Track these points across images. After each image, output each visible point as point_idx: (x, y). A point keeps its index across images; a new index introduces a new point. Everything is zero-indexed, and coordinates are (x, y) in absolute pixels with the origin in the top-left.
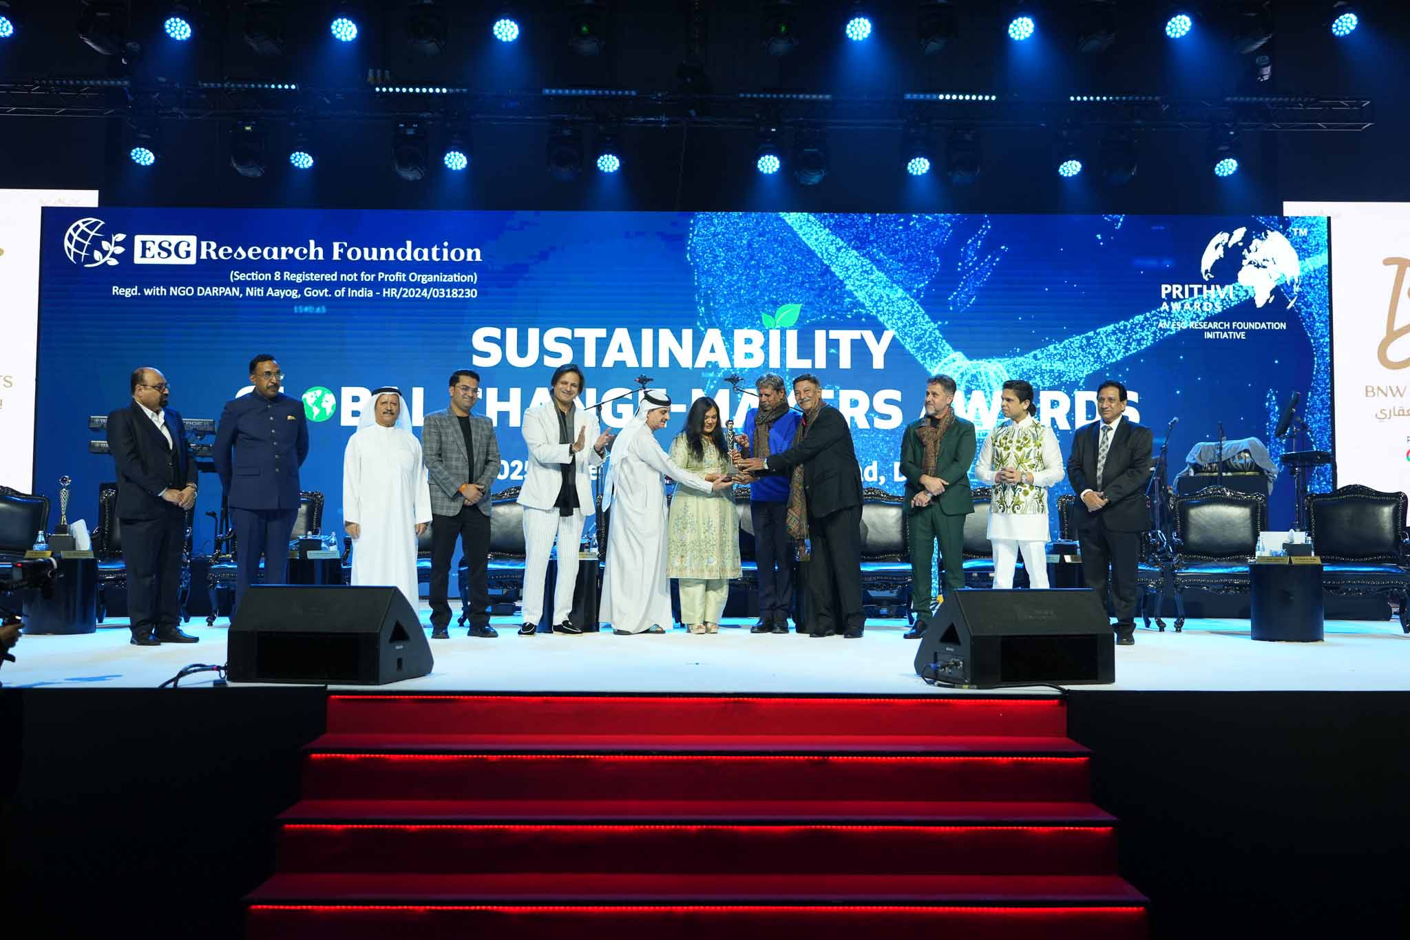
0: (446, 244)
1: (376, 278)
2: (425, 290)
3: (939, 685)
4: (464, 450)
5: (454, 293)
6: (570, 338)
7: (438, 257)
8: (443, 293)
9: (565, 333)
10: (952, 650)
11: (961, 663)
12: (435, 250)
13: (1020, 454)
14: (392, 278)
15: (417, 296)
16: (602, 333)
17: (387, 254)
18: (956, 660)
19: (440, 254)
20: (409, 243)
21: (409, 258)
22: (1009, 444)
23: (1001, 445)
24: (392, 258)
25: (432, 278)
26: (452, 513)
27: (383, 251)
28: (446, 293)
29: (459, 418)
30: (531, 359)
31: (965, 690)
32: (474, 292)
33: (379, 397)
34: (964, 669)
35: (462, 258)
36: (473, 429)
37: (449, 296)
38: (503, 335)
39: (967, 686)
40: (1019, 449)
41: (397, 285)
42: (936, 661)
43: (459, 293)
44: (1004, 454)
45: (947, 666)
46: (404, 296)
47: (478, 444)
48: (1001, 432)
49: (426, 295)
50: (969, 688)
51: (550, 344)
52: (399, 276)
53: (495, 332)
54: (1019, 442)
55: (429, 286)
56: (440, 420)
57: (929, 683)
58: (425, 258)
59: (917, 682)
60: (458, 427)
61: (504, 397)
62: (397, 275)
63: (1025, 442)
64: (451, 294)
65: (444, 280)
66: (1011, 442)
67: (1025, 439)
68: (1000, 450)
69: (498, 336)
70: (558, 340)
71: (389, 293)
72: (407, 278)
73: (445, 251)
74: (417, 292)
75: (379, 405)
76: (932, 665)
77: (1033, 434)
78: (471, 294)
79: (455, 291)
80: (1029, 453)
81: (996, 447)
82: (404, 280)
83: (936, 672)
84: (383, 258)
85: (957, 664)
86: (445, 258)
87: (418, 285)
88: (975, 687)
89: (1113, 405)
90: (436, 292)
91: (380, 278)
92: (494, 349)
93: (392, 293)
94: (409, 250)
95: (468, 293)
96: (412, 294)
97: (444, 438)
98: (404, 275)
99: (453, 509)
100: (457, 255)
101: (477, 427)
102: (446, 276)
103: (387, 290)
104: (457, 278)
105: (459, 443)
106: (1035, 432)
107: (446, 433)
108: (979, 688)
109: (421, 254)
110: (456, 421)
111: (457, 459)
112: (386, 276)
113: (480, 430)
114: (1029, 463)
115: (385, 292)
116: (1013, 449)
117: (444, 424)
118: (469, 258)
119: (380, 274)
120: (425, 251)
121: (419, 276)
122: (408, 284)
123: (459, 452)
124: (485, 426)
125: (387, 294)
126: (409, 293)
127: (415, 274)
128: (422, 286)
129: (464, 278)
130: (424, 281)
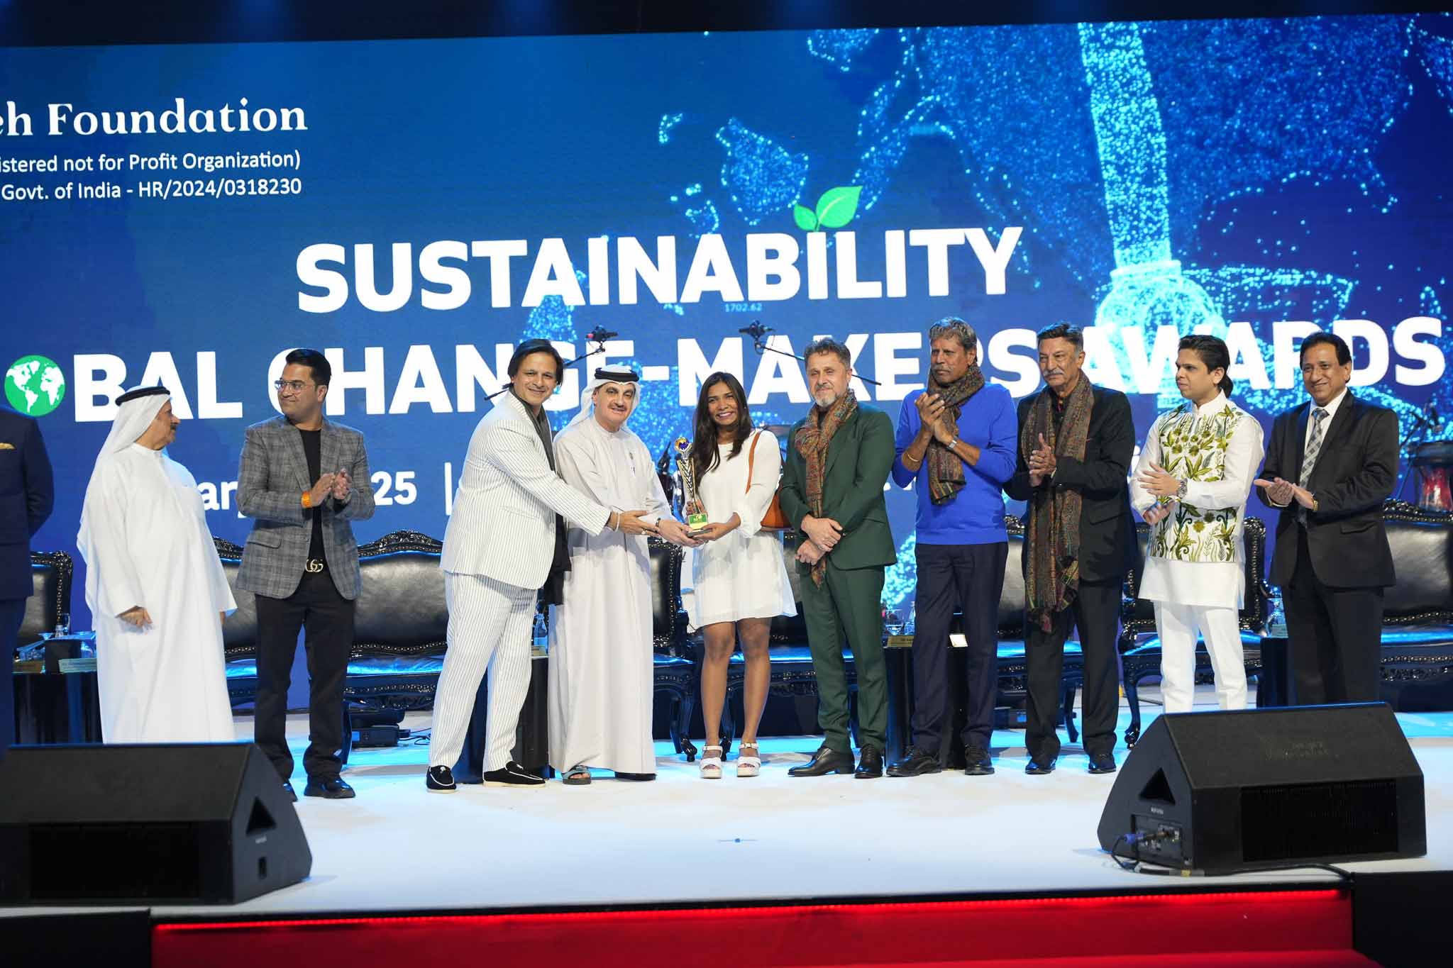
0: (244, 102)
1: (125, 164)
2: (212, 183)
5: (262, 186)
6: (465, 258)
7: (231, 126)
8: (242, 187)
9: (457, 249)
12: (225, 112)
13: (1194, 460)
14: (153, 164)
15: (198, 193)
16: (519, 247)
17: (143, 122)
19: (234, 120)
20: (180, 102)
21: (180, 128)
22: (1181, 443)
23: (1169, 443)
25: (221, 162)
26: (282, 593)
28: (248, 187)
29: (302, 432)
30: (398, 298)
32: (296, 184)
35: (273, 125)
36: (324, 453)
37: (253, 192)
38: (350, 255)
40: (1194, 451)
41: (163, 175)
43: (270, 186)
44: (1172, 458)
46: (176, 194)
49: (213, 191)
51: (431, 270)
52: (166, 160)
53: (335, 252)
54: (1195, 439)
55: (218, 175)
58: (210, 127)
60: (300, 449)
61: (356, 363)
62: (162, 159)
63: (1205, 440)
64: (256, 190)
65: (244, 165)
67: (1207, 434)
68: (1166, 450)
69: (342, 260)
70: (446, 262)
71: (148, 189)
72: (179, 163)
73: (244, 114)
74: (196, 187)
77: (1220, 427)
78: (292, 186)
79: (263, 183)
80: (1208, 459)
81: (1162, 446)
82: (175, 167)
86: (244, 127)
87: (199, 174)
89: (1329, 373)
90: (230, 185)
91: (132, 163)
92: (335, 282)
93: (155, 189)
94: (180, 115)
95: (285, 186)
96: (188, 191)
98: (174, 158)
99: (285, 585)
100: (265, 120)
101: (332, 448)
102: (246, 158)
103: (145, 186)
104: (266, 161)
106: (1222, 423)
107: (278, 459)
109: (201, 121)
112: (143, 160)
113: (335, 456)
115: (141, 189)
116: (1186, 452)
117: (276, 442)
118: (286, 126)
119: (132, 156)
120: (209, 115)
121: (200, 159)
122: (182, 174)
124: (346, 446)
125: (144, 193)
126: (183, 189)
127: (193, 156)
128: (206, 177)
129: (277, 161)
130: (209, 167)
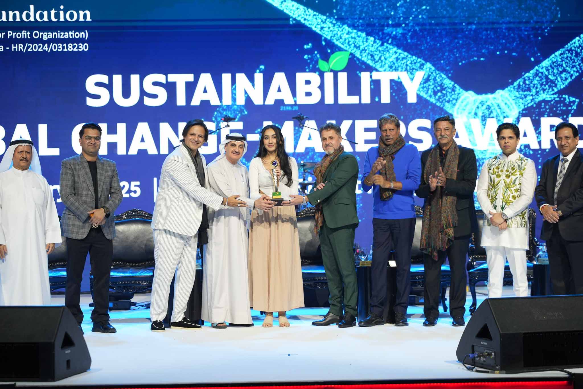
1: (6, 35)
2: (46, 45)
3: (477, 371)
4: (92, 188)
5: (69, 47)
6: (164, 82)
7: (55, 18)
8: (61, 47)
9: (161, 78)
10: (486, 344)
11: (493, 354)
12: (53, 12)
13: (508, 180)
14: (19, 35)
15: (40, 50)
16: (190, 77)
17: (14, 16)
18: (488, 351)
19: (57, 16)
22: (500, 173)
23: (494, 173)
24: (18, 19)
25: (51, 35)
26: (80, 237)
27: (11, 13)
28: (63, 47)
29: (89, 162)
30: (133, 100)
31: (497, 375)
32: (86, 46)
33: (17, 147)
34: (495, 358)
35: (75, 18)
36: (99, 171)
37: (65, 50)
38: (111, 80)
39: (498, 372)
40: (508, 176)
41: (23, 41)
42: (473, 352)
43: (74, 47)
44: (497, 180)
45: (483, 356)
46: (29, 50)
47: (102, 183)
48: (494, 163)
49: (47, 49)
50: (499, 373)
51: (149, 88)
52: (25, 34)
53: (104, 79)
54: (507, 171)
55: (49, 41)
56: (74, 165)
57: (469, 369)
59: (459, 368)
60: (88, 170)
61: (112, 130)
62: (23, 33)
63: (513, 171)
64: (67, 48)
65: (62, 37)
66: (502, 171)
67: (513, 169)
68: (493, 176)
69: (107, 82)
70: (155, 84)
71: (16, 47)
72: (31, 35)
73: (62, 13)
74: (39, 47)
75: (16, 153)
76: (471, 355)
77: (519, 166)
78: (84, 47)
79: (70, 46)
80: (515, 180)
81: (490, 174)
82: (29, 37)
83: (473, 359)
84: (11, 19)
85: (489, 354)
86: (62, 19)
87: (40, 41)
88: (505, 372)
89: (570, 141)
90: (55, 46)
91: (9, 35)
92: (104, 92)
93: (19, 47)
94: (32, 13)
95: (81, 47)
96: (35, 48)
97: (76, 179)
98: (29, 33)
99: (82, 233)
101: (102, 169)
102: (62, 33)
104: (72, 35)
105: (88, 182)
106: (520, 164)
107: (78, 175)
108: (506, 373)
110: (86, 165)
111: (86, 196)
112: (14, 34)
113: (104, 172)
114: (515, 188)
115: (13, 47)
116: (503, 177)
117: (77, 167)
119: (9, 32)
121: (41, 34)
122: (32, 41)
123: (88, 189)
124: (109, 168)
125: (15, 49)
126: (33, 48)
127: (38, 32)
128: (44, 42)
129: (77, 35)
130: (45, 38)
